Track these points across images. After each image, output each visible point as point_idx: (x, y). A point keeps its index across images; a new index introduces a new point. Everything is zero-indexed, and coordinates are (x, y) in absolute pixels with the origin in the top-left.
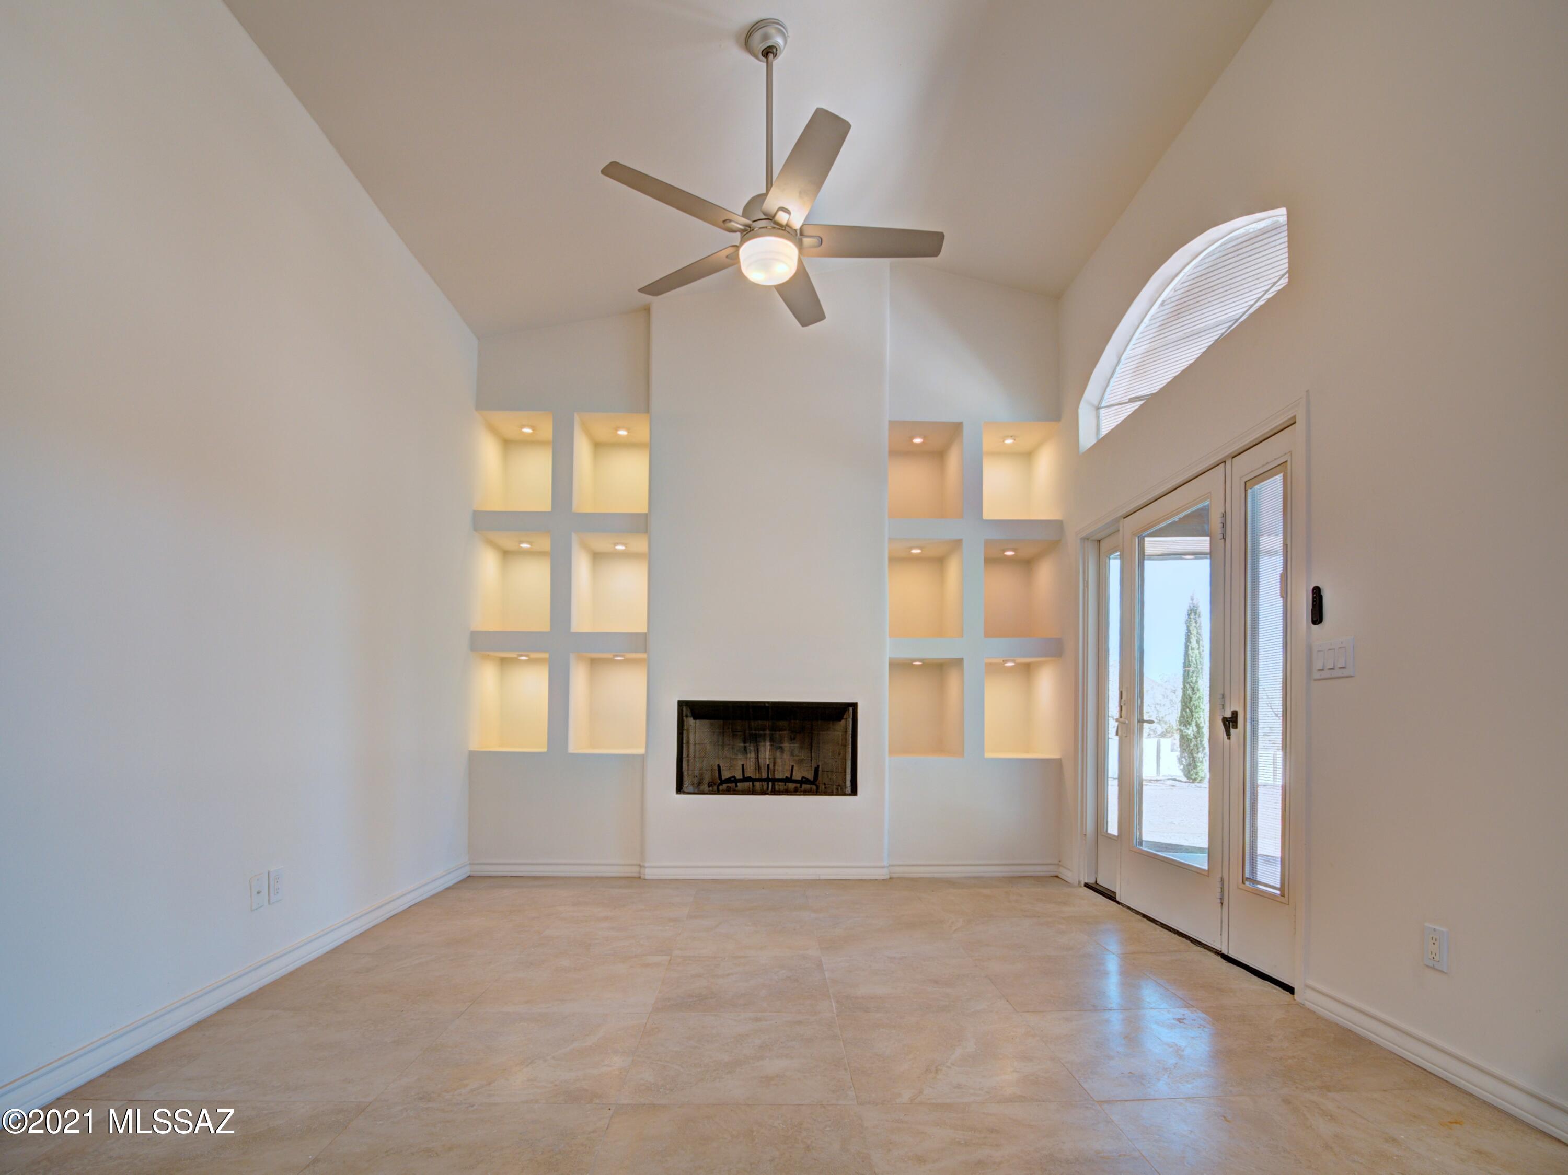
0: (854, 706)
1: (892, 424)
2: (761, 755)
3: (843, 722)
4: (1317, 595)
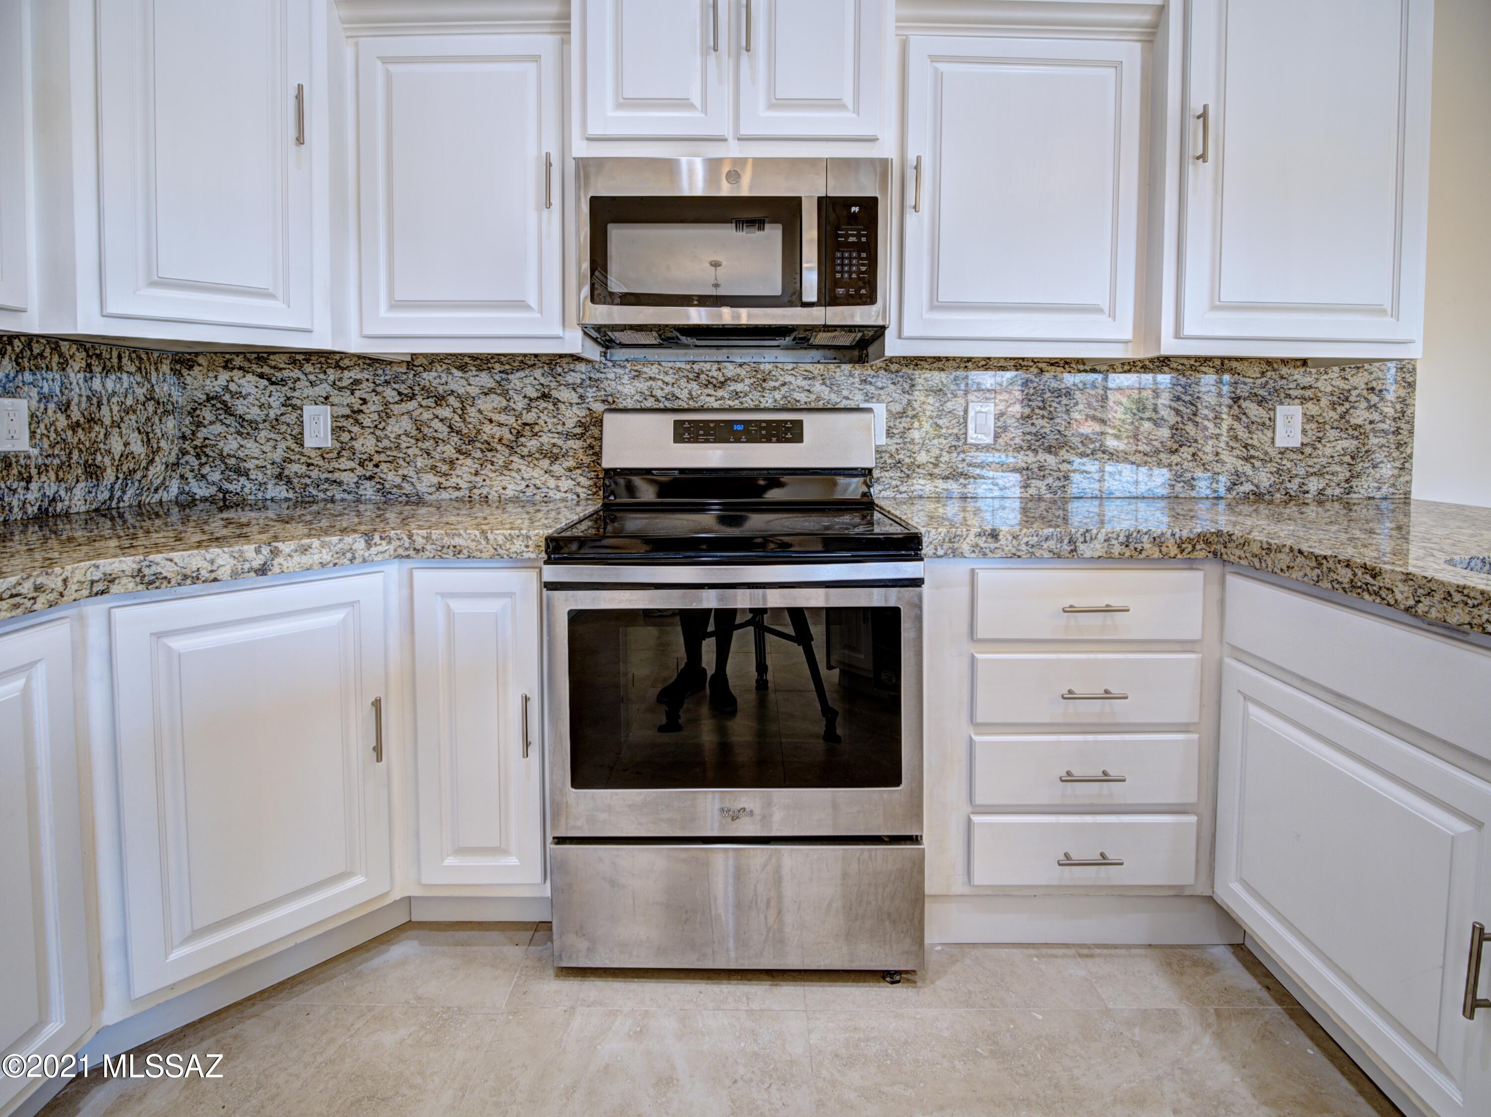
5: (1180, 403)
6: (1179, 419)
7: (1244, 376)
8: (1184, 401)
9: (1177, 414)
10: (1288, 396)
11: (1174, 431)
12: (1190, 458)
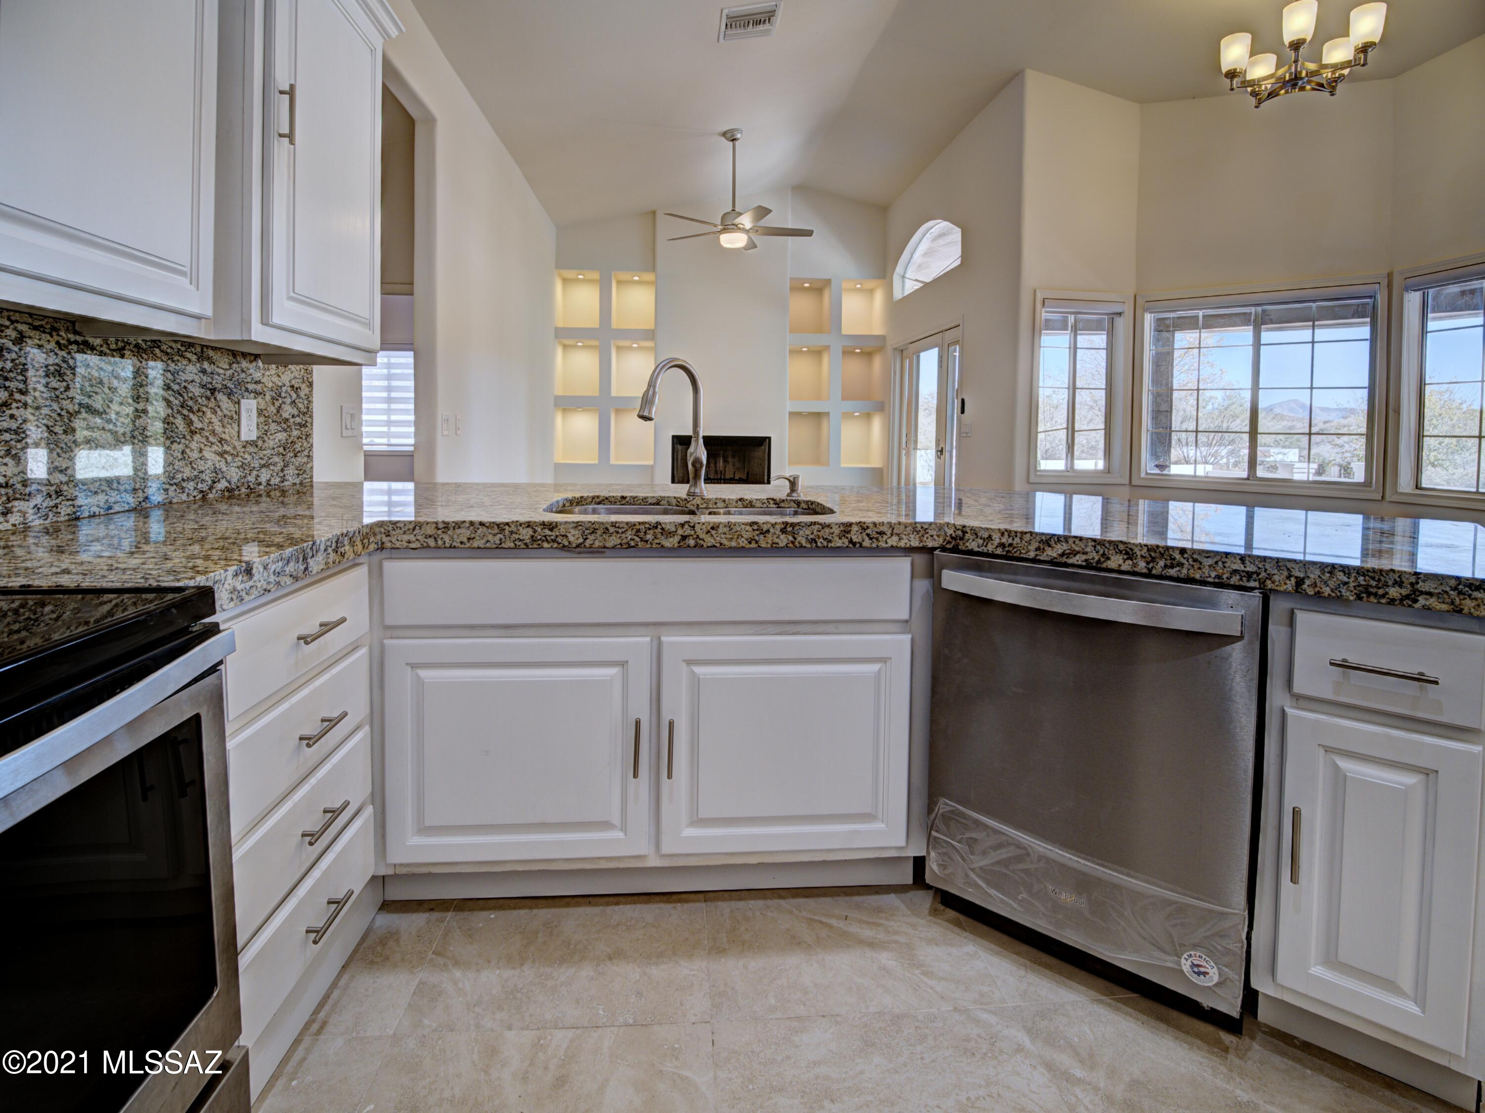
0: (769, 438)
1: (791, 279)
2: (718, 465)
3: (763, 447)
4: (963, 401)
5: (170, 392)
6: (170, 411)
7: (218, 367)
8: (173, 390)
9: (168, 405)
10: (247, 390)
11: (166, 426)
12: (180, 456)
